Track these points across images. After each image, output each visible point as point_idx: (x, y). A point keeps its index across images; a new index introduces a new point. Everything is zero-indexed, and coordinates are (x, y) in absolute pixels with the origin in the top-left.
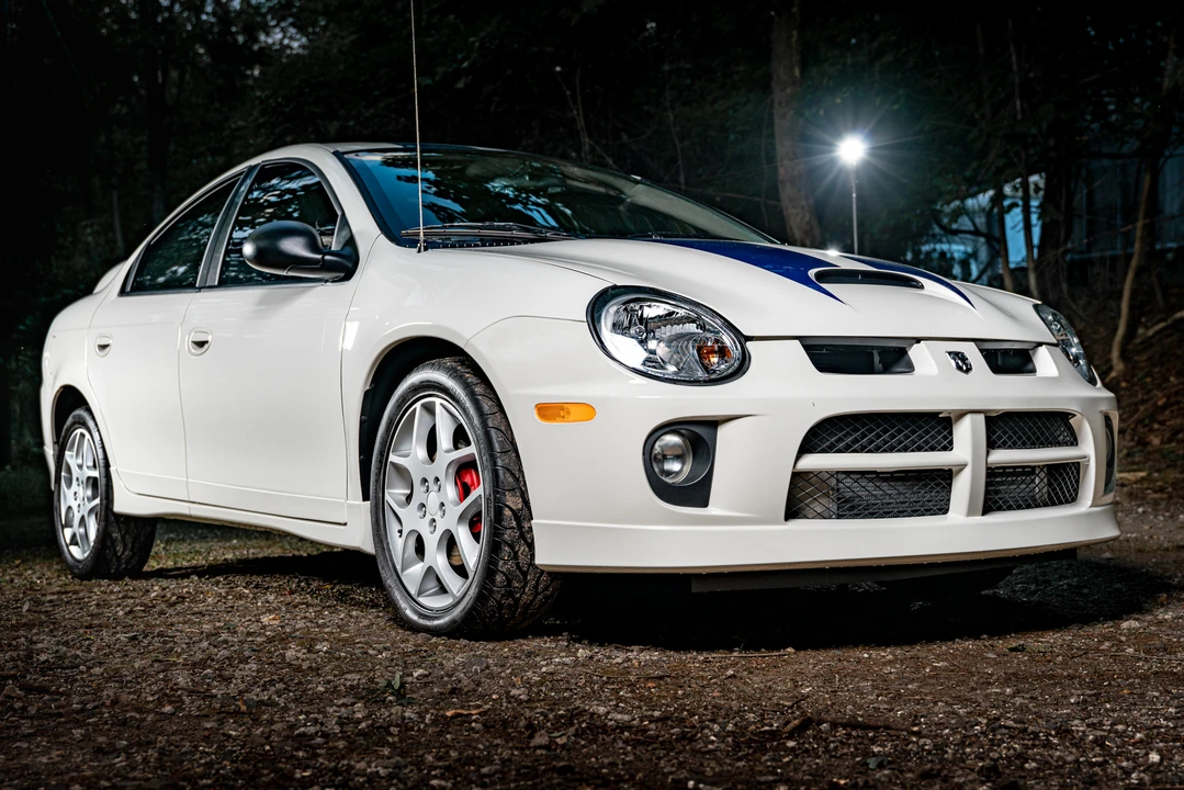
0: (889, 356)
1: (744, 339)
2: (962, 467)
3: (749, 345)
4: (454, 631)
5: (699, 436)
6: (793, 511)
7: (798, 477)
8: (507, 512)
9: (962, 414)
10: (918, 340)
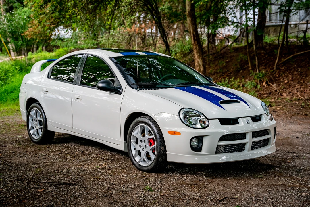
0: (234, 121)
1: (208, 119)
2: (247, 143)
3: (209, 120)
4: (148, 171)
5: (200, 139)
6: (217, 152)
7: (218, 146)
8: (161, 150)
9: (248, 132)
10: (240, 118)
